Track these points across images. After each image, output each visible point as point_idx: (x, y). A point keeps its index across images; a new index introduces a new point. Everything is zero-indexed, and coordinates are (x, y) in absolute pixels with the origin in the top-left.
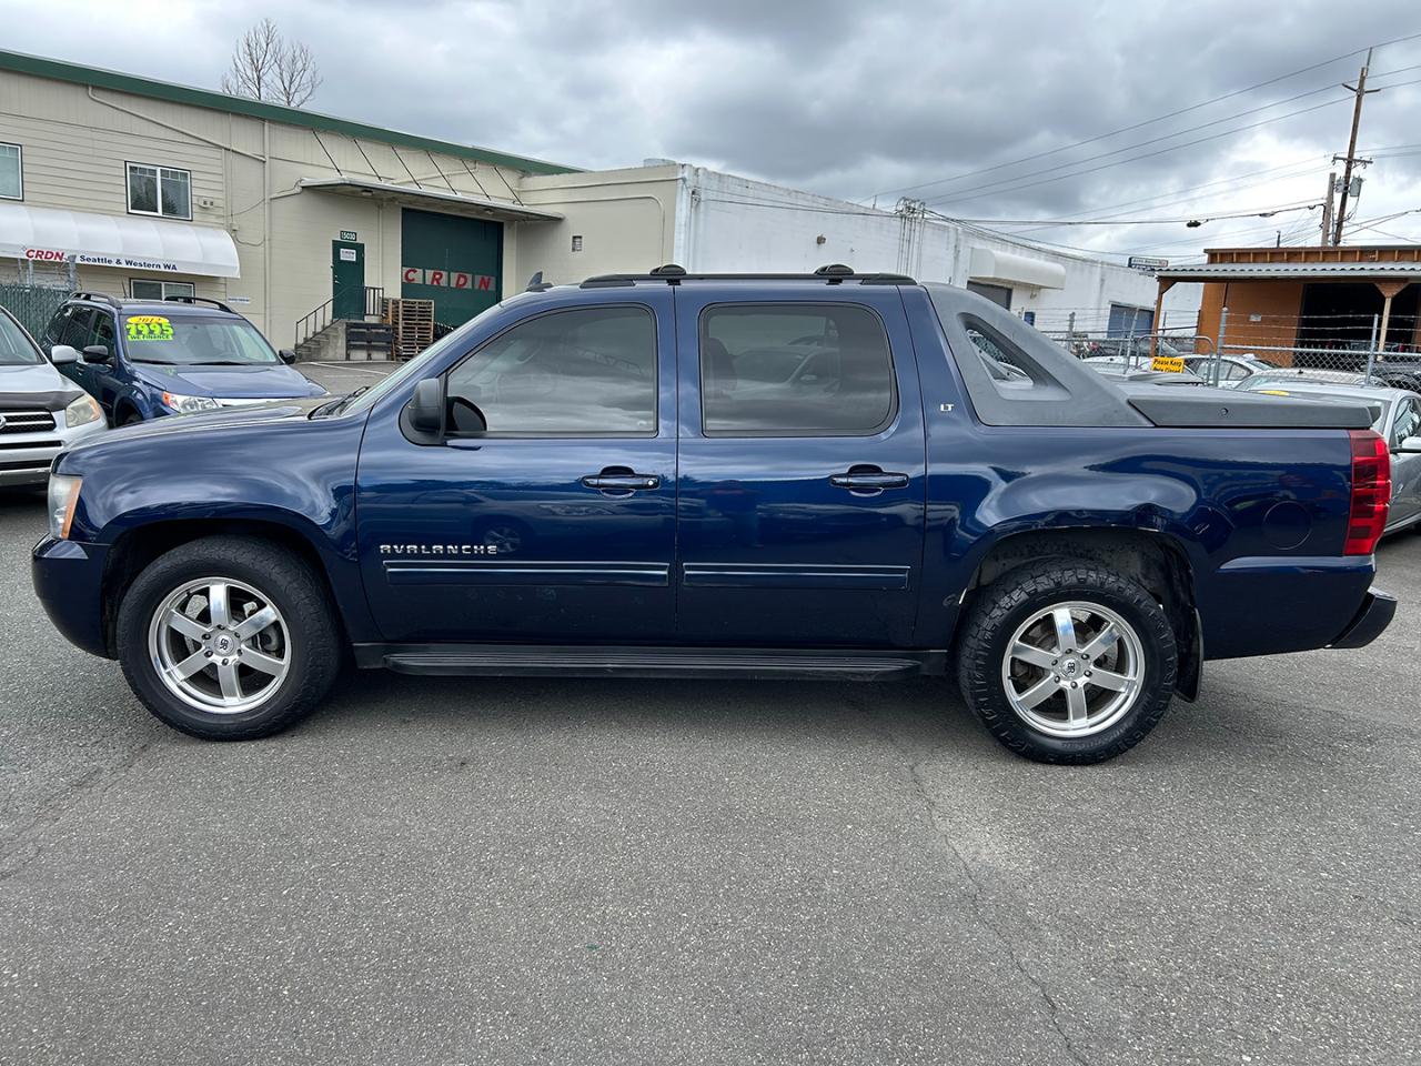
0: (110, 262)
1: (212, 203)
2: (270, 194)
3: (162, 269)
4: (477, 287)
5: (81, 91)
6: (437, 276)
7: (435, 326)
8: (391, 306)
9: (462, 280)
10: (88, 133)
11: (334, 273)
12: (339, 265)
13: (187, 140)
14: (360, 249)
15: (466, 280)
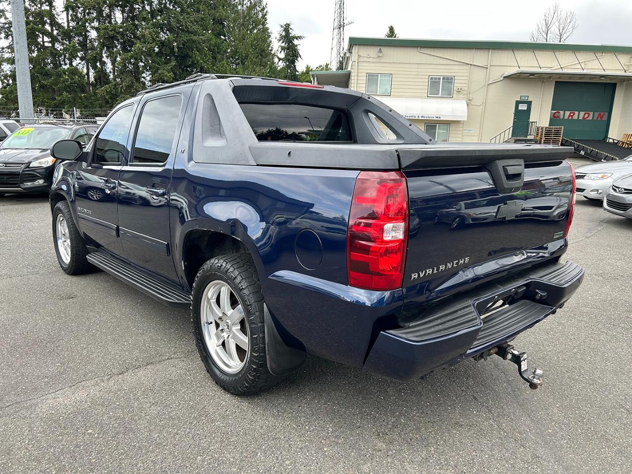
0: (415, 117)
1: (461, 89)
2: (488, 82)
3: (435, 119)
4: (595, 118)
5: (415, 49)
6: (572, 114)
7: (563, 139)
8: (540, 130)
9: (587, 115)
10: (416, 66)
11: (514, 116)
12: (518, 112)
13: (455, 63)
14: (529, 104)
15: (589, 115)
